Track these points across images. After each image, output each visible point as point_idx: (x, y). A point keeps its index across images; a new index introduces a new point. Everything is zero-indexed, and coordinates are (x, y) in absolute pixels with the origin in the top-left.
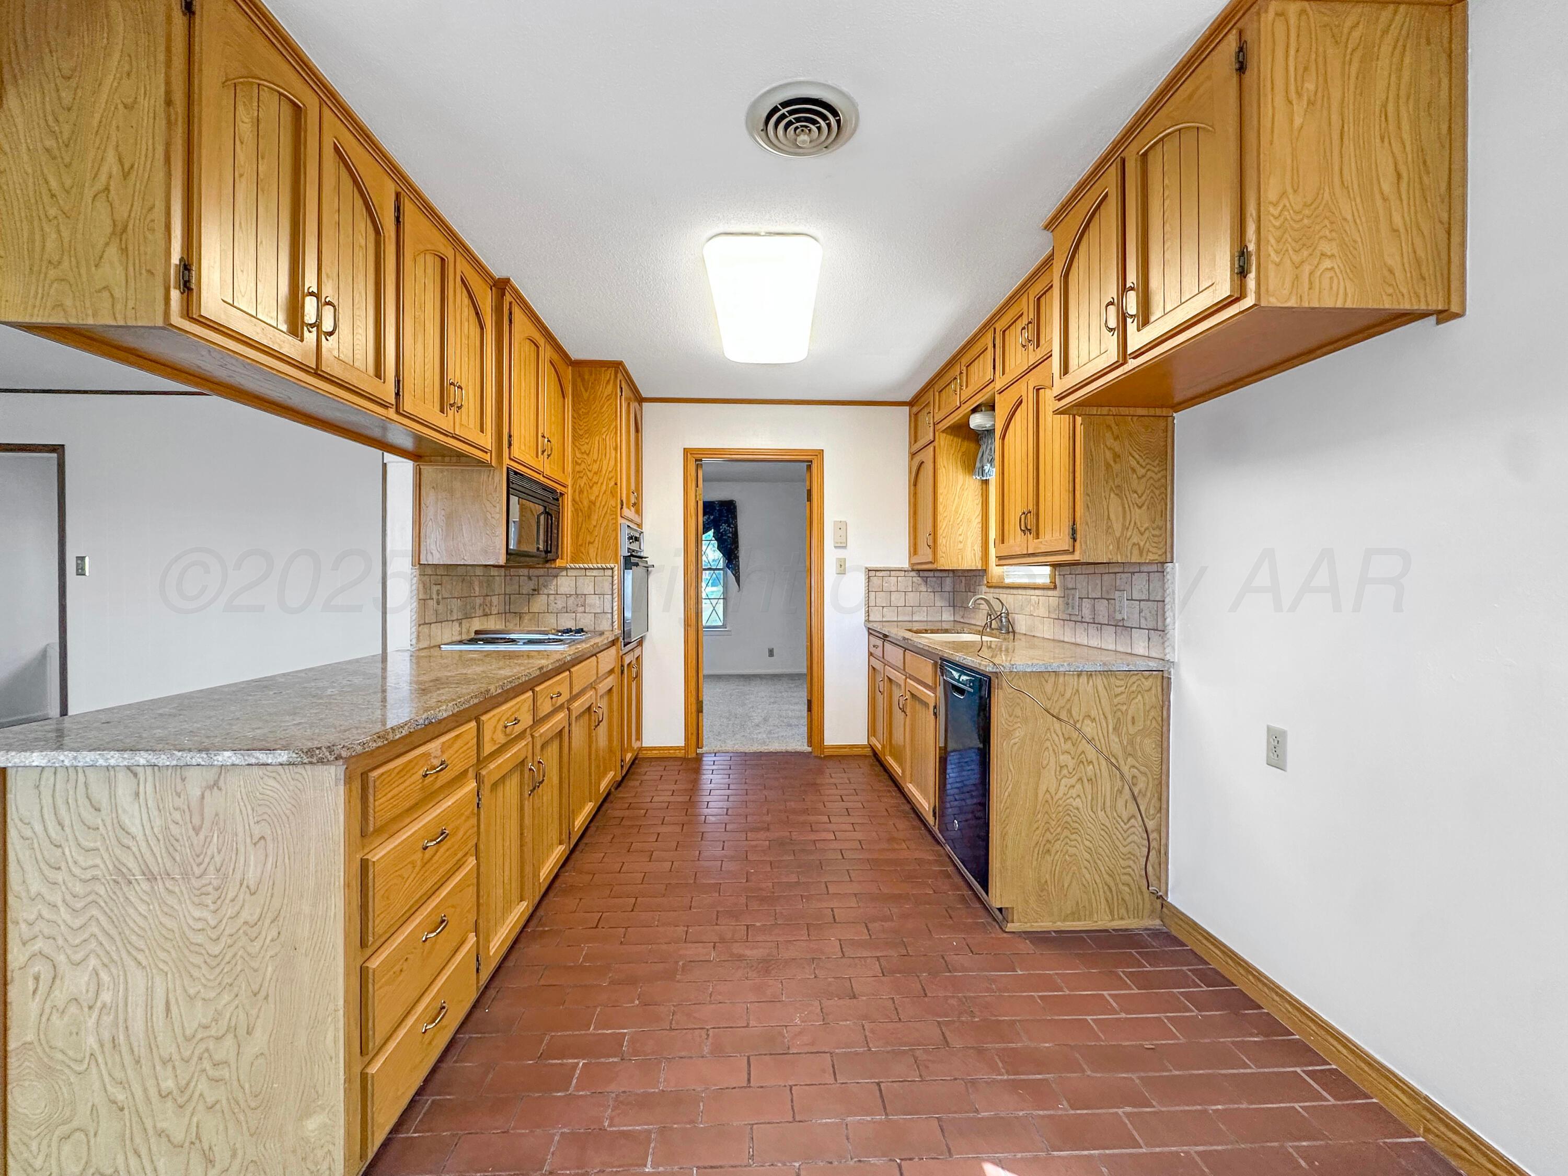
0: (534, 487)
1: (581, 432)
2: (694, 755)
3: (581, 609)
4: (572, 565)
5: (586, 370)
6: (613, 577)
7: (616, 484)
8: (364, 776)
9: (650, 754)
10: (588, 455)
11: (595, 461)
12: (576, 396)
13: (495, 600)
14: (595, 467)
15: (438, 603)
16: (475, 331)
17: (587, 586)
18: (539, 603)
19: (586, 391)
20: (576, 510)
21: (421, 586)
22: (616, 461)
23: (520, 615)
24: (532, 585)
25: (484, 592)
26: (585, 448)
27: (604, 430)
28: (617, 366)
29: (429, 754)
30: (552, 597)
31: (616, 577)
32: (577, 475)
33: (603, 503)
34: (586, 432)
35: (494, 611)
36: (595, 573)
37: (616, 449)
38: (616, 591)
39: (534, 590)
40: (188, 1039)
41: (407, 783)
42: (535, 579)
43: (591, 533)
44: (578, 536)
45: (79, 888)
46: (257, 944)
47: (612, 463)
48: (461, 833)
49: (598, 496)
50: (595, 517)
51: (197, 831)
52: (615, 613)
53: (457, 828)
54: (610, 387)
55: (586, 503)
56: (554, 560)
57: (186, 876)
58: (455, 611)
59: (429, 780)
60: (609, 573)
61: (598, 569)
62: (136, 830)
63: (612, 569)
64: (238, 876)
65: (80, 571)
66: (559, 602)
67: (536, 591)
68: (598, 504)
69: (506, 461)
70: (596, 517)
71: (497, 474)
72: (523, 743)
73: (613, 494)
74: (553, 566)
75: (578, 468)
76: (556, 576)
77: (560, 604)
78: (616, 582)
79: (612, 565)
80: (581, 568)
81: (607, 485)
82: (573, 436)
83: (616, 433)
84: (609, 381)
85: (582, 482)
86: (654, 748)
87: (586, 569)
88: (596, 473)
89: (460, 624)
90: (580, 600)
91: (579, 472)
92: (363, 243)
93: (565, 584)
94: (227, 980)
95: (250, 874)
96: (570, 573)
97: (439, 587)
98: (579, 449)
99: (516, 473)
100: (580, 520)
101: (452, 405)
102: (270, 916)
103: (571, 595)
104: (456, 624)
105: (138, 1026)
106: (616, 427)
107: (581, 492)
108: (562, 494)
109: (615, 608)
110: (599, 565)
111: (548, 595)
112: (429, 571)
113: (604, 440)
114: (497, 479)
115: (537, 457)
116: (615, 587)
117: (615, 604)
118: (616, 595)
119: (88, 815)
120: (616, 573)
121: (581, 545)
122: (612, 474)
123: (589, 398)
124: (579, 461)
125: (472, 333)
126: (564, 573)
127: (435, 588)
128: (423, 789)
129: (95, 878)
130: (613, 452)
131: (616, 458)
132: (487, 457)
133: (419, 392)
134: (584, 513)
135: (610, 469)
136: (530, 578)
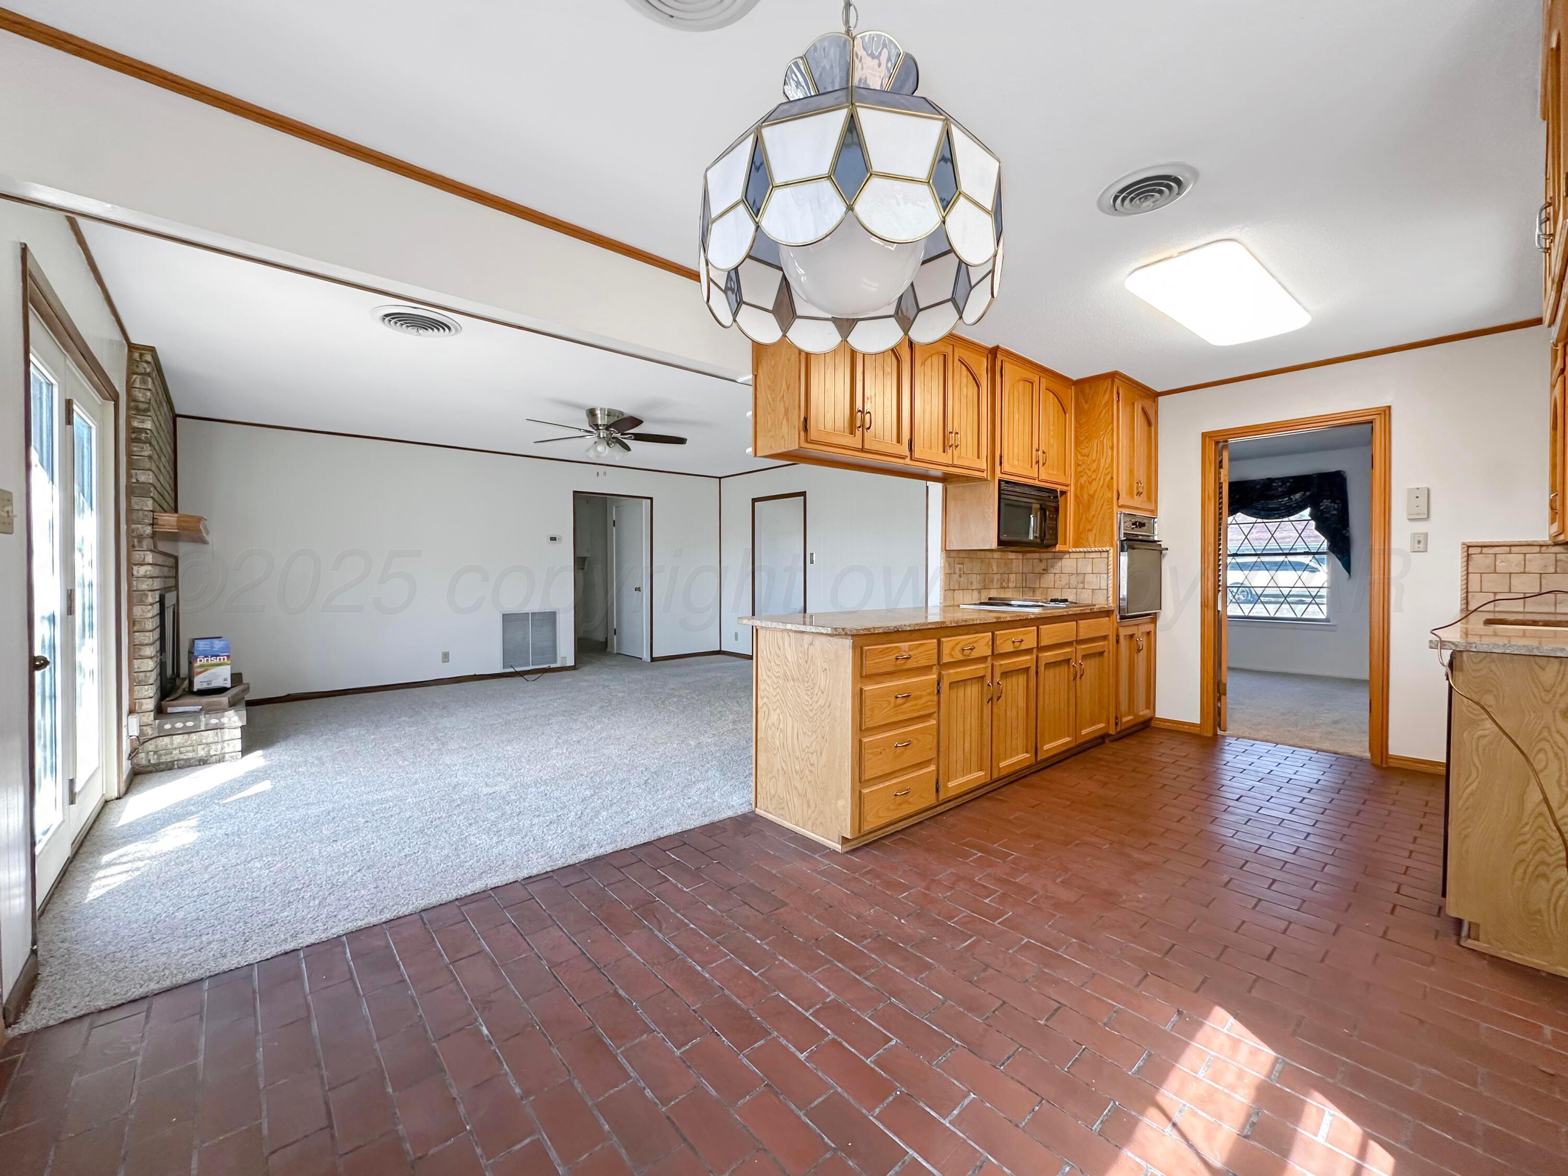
0: (1026, 490)
1: (1082, 439)
2: (1210, 734)
3: (1081, 586)
4: (1074, 550)
5: (1087, 386)
6: (1108, 558)
7: (1112, 478)
8: (861, 648)
9: (1162, 725)
10: (1088, 456)
11: (1094, 461)
12: (1079, 411)
13: (1012, 577)
14: (1094, 466)
15: (960, 576)
16: (973, 389)
17: (1085, 566)
18: (1048, 580)
19: (1086, 403)
20: (1078, 504)
21: (947, 564)
22: (1112, 460)
23: (1034, 590)
24: (1043, 566)
25: (1002, 571)
26: (1085, 451)
27: (1102, 433)
28: (1113, 376)
29: (901, 649)
30: (1057, 576)
31: (1111, 559)
32: (1078, 475)
33: (1101, 496)
34: (1086, 438)
35: (1011, 585)
36: (1093, 555)
37: (1112, 448)
38: (1111, 570)
39: (1044, 570)
40: (804, 751)
41: (885, 659)
42: (1044, 561)
43: (1090, 522)
44: (1079, 525)
45: (775, 680)
46: (824, 715)
47: (1109, 460)
48: (923, 701)
49: (1096, 490)
50: (1093, 507)
51: (806, 662)
52: (1111, 589)
53: (920, 697)
54: (1107, 396)
55: (1086, 496)
56: (1055, 545)
57: (803, 681)
58: (975, 583)
59: (899, 662)
60: (1105, 555)
61: (1096, 552)
62: (790, 659)
63: (1107, 551)
64: (818, 684)
65: (812, 562)
66: (1063, 580)
67: (1046, 570)
68: (1096, 497)
69: (998, 475)
70: (1094, 509)
71: (991, 484)
72: (982, 666)
73: (1110, 487)
74: (1054, 550)
75: (1080, 469)
76: (1062, 559)
77: (1065, 580)
78: (1111, 563)
79: (1108, 549)
80: (1080, 552)
81: (1104, 480)
82: (1076, 443)
83: (1112, 434)
84: (1106, 391)
85: (1083, 480)
86: (1168, 721)
87: (1085, 552)
88: (1094, 471)
89: (980, 592)
90: (1080, 578)
91: (1080, 472)
92: (890, 370)
93: (1068, 564)
94: (815, 729)
95: (822, 684)
96: (1072, 555)
97: (960, 566)
98: (1080, 452)
99: (1007, 482)
100: (1081, 511)
101: (950, 446)
102: (828, 704)
103: (1072, 574)
104: (976, 593)
105: (790, 742)
106: (1112, 429)
107: (1082, 487)
108: (1063, 493)
109: (1111, 585)
110: (1096, 549)
111: (1055, 574)
112: (953, 554)
113: (1102, 442)
114: (991, 488)
115: (1032, 467)
116: (1111, 567)
117: (1110, 582)
118: (1111, 574)
119: (777, 651)
120: (1111, 555)
121: (1081, 533)
122: (1109, 470)
123: (1089, 408)
124: (1081, 463)
125: (970, 394)
126: (1067, 556)
127: (958, 566)
128: (896, 665)
129: (779, 677)
130: (1110, 451)
131: (1112, 456)
132: (984, 475)
133: (927, 444)
134: (1084, 505)
135: (1107, 466)
136: (1041, 560)
